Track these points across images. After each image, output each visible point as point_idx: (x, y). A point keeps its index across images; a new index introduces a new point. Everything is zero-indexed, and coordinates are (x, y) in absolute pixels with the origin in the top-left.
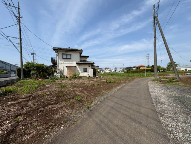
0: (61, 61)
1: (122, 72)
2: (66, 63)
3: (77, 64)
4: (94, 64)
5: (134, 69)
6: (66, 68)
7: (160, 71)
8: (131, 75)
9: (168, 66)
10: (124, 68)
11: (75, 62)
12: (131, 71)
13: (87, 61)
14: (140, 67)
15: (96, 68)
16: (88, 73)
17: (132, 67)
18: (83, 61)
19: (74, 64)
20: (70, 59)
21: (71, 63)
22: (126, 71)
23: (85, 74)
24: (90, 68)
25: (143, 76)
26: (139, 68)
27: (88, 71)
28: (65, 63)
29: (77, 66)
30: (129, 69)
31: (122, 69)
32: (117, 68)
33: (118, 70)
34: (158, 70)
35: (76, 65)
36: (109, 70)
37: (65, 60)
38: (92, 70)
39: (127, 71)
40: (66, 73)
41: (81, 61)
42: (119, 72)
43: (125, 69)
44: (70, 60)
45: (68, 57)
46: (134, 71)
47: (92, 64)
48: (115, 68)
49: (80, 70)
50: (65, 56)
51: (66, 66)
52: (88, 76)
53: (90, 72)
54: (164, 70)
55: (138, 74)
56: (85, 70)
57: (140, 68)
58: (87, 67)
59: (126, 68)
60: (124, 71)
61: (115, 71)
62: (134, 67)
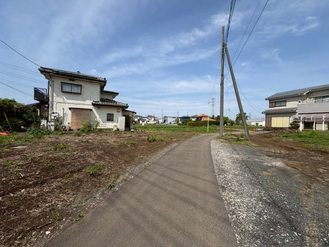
0: (58, 96)
1: (174, 123)
3: (93, 105)
4: (127, 107)
5: (193, 120)
6: (70, 112)
7: (227, 125)
8: (188, 129)
9: (238, 118)
10: (178, 118)
11: (89, 102)
12: (189, 124)
13: (114, 101)
14: (201, 117)
15: (131, 116)
16: (115, 124)
17: (190, 116)
18: (107, 101)
19: (87, 104)
20: (80, 94)
21: (81, 102)
22: (181, 122)
23: (110, 125)
24: (121, 114)
25: (205, 132)
26: (199, 119)
27: (115, 119)
28: (67, 101)
29: (94, 110)
30: (186, 119)
31: (174, 119)
32: (167, 117)
33: (169, 120)
34: (225, 123)
35: (91, 107)
36: (155, 120)
37: (71, 96)
38: (124, 118)
39: (183, 123)
40: (68, 121)
41: (102, 100)
42: (171, 123)
43: (180, 119)
44: (80, 97)
45: (75, 90)
46: (192, 124)
47: (123, 108)
48: (165, 117)
49: (99, 118)
50: (67, 89)
51: (70, 109)
52: (115, 129)
53: (119, 122)
54: (232, 123)
55: (198, 128)
56: (110, 118)
57: (201, 120)
58: (114, 112)
59: (181, 118)
60: (178, 122)
61: (165, 121)
62: (193, 117)
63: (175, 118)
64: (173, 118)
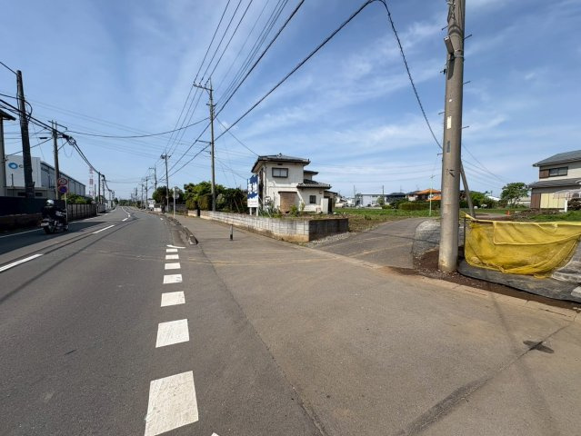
0: (269, 181)
1: (376, 206)
2: (279, 185)
3: (298, 187)
4: (329, 188)
5: (412, 199)
6: (279, 196)
7: (479, 207)
8: (401, 212)
9: (505, 194)
10: (382, 196)
11: (295, 185)
12: (403, 206)
13: (315, 182)
14: (427, 195)
15: (332, 197)
16: (318, 206)
17: (405, 193)
18: (309, 185)
19: (292, 187)
20: (286, 177)
21: (288, 185)
22: (388, 204)
23: (312, 208)
24: (323, 195)
26: (423, 197)
27: (317, 201)
28: (277, 185)
29: (298, 193)
30: (397, 200)
31: (376, 199)
32: (361, 196)
33: (366, 202)
34: (476, 203)
35: (295, 190)
37: (280, 180)
38: (327, 200)
39: (392, 204)
40: (278, 203)
41: (306, 181)
42: (369, 205)
43: (385, 199)
44: (287, 180)
45: (284, 174)
46: (409, 206)
47: (324, 190)
48: (358, 195)
49: (302, 199)
50: (277, 173)
51: (279, 192)
52: (319, 211)
53: (322, 205)
54: (491, 204)
55: (418, 212)
56: (313, 201)
57: (426, 198)
58: (316, 193)
59: (388, 196)
60: (382, 204)
61: (358, 202)
62: (412, 195)
63: (376, 196)
64: (374, 196)
